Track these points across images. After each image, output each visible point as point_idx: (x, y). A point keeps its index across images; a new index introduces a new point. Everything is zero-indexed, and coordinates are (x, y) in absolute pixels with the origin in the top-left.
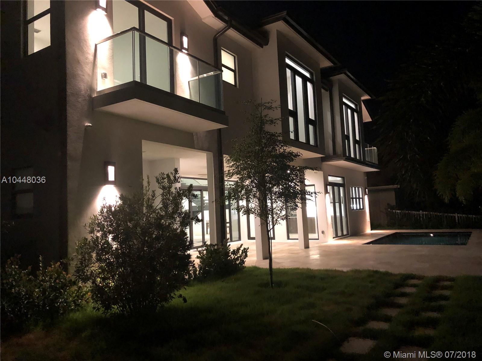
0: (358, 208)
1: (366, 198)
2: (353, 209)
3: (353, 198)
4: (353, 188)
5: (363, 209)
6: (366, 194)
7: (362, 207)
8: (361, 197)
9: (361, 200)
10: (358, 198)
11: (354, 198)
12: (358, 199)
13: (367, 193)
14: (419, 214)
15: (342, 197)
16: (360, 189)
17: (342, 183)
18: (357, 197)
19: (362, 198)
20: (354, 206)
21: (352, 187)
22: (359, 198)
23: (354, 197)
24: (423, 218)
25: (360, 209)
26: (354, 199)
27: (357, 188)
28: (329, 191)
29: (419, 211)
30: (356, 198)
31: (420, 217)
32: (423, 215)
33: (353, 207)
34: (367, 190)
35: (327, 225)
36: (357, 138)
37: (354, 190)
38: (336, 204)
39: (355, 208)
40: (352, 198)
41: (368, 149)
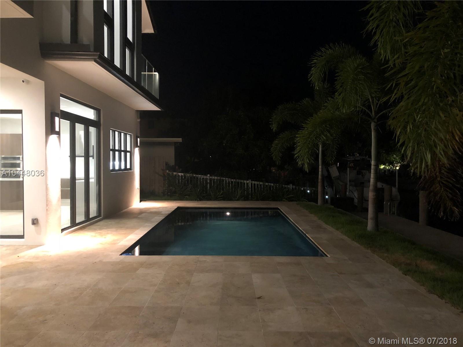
0: (123, 167)
1: (137, 151)
2: (114, 170)
3: (114, 150)
4: (117, 133)
5: (130, 169)
6: (137, 146)
7: (128, 167)
8: (128, 149)
9: (128, 154)
10: (123, 151)
11: (117, 150)
12: (123, 153)
13: (139, 145)
14: (207, 179)
15: (93, 146)
16: (128, 137)
17: (95, 120)
18: (123, 149)
19: (130, 152)
20: (116, 164)
21: (114, 131)
22: (126, 152)
23: (117, 148)
24: (210, 184)
25: (126, 169)
26: (117, 153)
27: (122, 134)
28: (57, 129)
29: (206, 175)
30: (120, 151)
31: (207, 183)
32: (211, 180)
33: (114, 166)
34: (139, 139)
35: (47, 205)
36: (130, 36)
37: (118, 137)
38: (77, 159)
39: (117, 168)
40: (112, 150)
41: (147, 73)
